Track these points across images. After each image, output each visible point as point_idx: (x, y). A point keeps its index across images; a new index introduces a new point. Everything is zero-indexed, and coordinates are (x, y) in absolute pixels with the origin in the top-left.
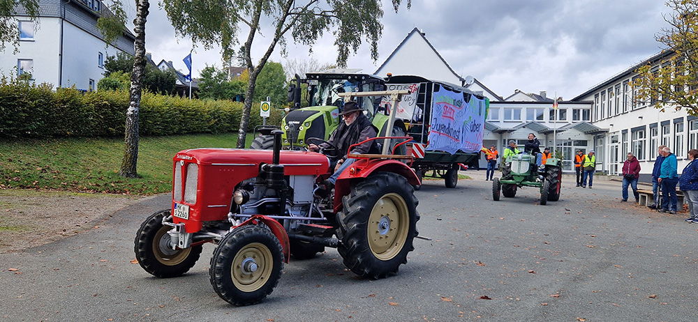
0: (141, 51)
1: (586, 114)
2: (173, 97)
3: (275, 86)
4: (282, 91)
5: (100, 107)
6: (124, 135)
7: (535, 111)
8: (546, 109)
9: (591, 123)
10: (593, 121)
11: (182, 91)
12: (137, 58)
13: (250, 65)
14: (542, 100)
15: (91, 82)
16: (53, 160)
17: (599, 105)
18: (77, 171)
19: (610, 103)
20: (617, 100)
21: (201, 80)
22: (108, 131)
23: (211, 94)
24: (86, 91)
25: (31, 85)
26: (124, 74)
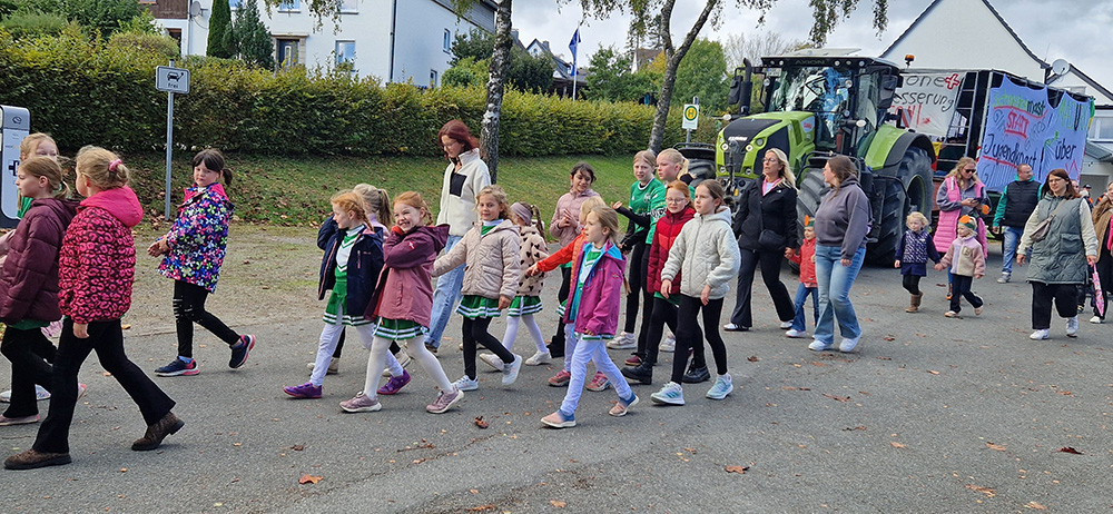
0: (505, 26)
2: (549, 97)
3: (707, 80)
4: (719, 88)
5: (445, 112)
11: (563, 88)
12: (500, 36)
13: (669, 46)
15: (433, 74)
21: (592, 70)
23: (606, 92)
24: (426, 88)
25: (353, 76)
26: (479, 62)
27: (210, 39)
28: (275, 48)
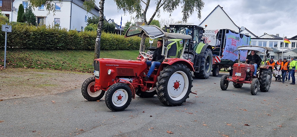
0: (102, 15)
2: (114, 34)
5: (85, 38)
6: (94, 50)
7: (273, 43)
8: (279, 42)
11: (117, 32)
12: (101, 18)
13: (146, 21)
14: (277, 38)
15: (82, 28)
16: (67, 59)
18: (76, 64)
21: (125, 27)
22: (88, 48)
24: (80, 31)
25: (59, 29)
26: (94, 25)
27: (18, 17)
28: (37, 20)
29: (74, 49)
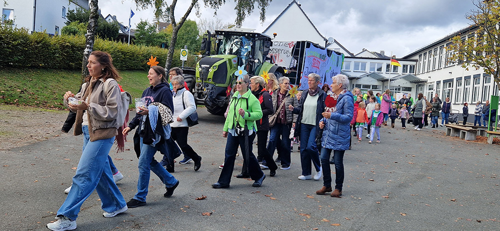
0: (95, 8)
1: (412, 68)
2: (117, 42)
3: (190, 38)
4: (196, 42)
5: (63, 47)
6: (81, 69)
7: (376, 64)
8: (384, 63)
9: (415, 75)
10: (417, 74)
11: (123, 38)
13: (174, 22)
14: (381, 57)
15: (57, 28)
16: (29, 85)
17: (422, 62)
18: (46, 94)
19: (429, 61)
20: (435, 60)
21: (137, 31)
22: (69, 65)
23: (144, 41)
26: (81, 24)
29: (42, 67)
